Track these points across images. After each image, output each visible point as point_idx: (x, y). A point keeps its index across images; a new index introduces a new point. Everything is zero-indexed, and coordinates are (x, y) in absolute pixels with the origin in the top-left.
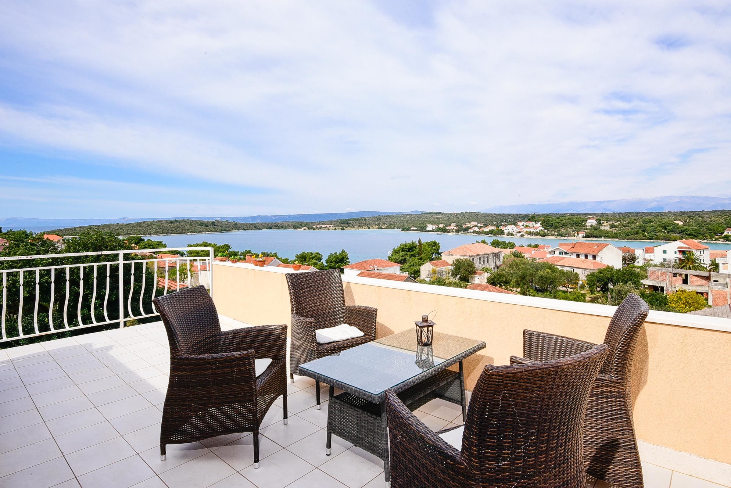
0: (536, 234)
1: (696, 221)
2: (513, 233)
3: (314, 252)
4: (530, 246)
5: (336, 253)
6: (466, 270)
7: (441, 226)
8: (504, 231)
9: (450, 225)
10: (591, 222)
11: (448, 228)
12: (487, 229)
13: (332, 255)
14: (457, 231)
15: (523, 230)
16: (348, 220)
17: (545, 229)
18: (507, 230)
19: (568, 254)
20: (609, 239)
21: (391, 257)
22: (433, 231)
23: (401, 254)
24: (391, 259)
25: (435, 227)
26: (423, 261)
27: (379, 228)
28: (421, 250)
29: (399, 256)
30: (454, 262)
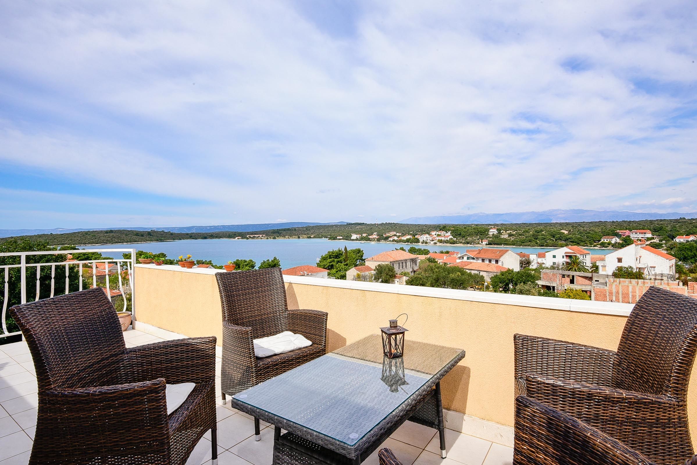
0: (447, 242)
1: (579, 231)
2: (427, 241)
3: (248, 260)
4: (442, 252)
5: (268, 260)
6: (387, 274)
7: (364, 235)
8: (419, 239)
9: (372, 234)
10: (493, 231)
11: (371, 237)
12: (404, 238)
13: (264, 262)
14: (378, 240)
15: (435, 239)
16: (280, 230)
17: (454, 237)
18: (422, 239)
19: (475, 259)
20: (508, 246)
21: (319, 264)
22: (357, 240)
23: (329, 260)
24: (320, 266)
25: (358, 236)
26: (349, 267)
27: (308, 238)
28: (346, 257)
29: (327, 263)
30: (376, 267)
